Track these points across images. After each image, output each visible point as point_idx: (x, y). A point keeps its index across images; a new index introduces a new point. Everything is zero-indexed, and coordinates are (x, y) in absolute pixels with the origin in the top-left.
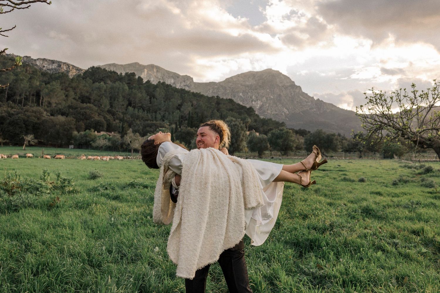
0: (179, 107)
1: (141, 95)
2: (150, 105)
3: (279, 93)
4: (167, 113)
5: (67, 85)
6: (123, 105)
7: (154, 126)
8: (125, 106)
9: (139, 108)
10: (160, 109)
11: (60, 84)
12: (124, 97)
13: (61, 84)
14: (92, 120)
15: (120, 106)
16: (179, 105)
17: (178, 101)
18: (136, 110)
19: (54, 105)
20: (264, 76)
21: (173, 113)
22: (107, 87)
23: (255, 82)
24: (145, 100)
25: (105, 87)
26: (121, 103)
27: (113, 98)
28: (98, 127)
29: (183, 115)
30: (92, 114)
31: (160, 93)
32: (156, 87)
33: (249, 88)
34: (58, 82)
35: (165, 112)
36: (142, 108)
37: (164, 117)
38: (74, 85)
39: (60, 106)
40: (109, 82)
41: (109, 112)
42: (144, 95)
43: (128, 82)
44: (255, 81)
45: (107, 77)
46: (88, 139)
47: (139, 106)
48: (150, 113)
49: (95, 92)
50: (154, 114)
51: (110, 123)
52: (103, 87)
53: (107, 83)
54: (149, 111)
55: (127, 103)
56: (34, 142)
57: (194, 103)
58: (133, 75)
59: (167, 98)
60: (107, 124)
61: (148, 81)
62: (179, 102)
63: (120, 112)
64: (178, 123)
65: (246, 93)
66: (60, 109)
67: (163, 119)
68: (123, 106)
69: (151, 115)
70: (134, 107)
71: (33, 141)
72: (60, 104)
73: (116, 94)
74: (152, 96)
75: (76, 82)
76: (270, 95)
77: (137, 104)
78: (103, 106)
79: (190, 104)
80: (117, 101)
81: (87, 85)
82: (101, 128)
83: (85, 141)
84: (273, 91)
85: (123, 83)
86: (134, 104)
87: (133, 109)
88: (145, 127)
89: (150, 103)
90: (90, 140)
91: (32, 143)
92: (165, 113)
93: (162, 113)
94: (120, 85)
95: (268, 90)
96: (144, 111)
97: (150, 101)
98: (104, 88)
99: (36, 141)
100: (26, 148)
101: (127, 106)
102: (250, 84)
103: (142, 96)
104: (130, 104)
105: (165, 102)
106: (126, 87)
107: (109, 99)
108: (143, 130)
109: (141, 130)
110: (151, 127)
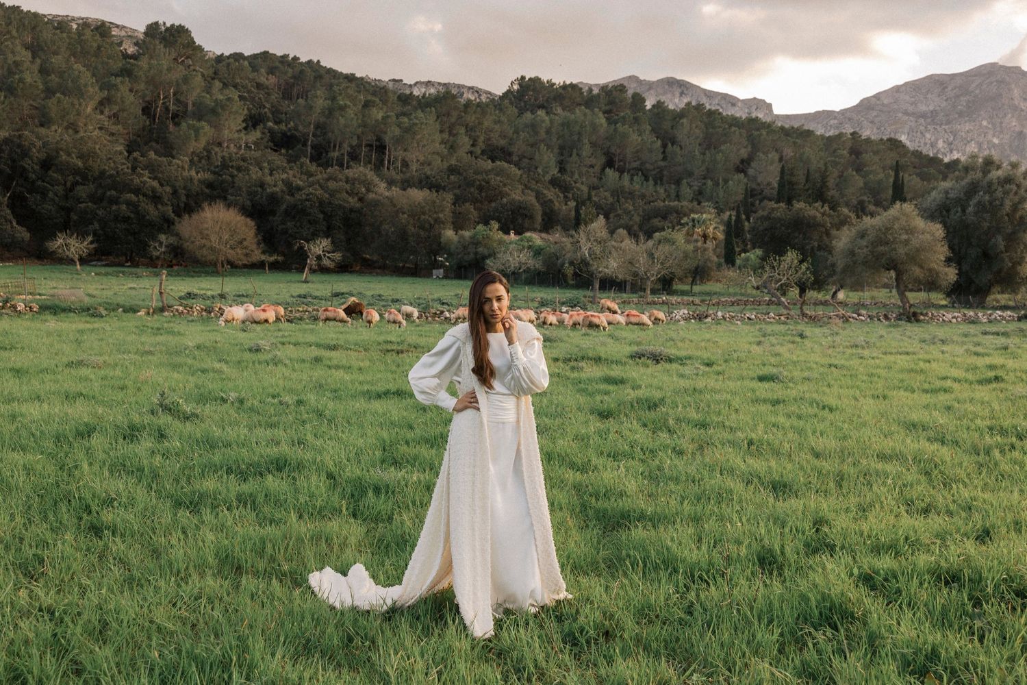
0: (742, 167)
1: (639, 139)
2: (662, 164)
3: (1017, 129)
4: (710, 183)
5: (453, 120)
6: (592, 166)
7: (675, 215)
8: (598, 168)
9: (632, 172)
10: (690, 174)
11: (435, 118)
12: (593, 145)
13: (438, 117)
14: (505, 200)
15: (584, 170)
16: (742, 161)
17: (739, 150)
18: (626, 176)
19: (414, 167)
20: (974, 85)
21: (726, 181)
22: (552, 121)
23: (944, 104)
24: (651, 151)
25: (548, 122)
26: (588, 162)
27: (566, 151)
28: (520, 221)
29: (754, 186)
30: (505, 185)
31: (690, 134)
32: (680, 115)
33: (929, 120)
34: (431, 112)
35: (703, 181)
36: (643, 174)
37: (700, 193)
38: (471, 119)
39: (428, 170)
40: (559, 110)
41: (554, 182)
42: (649, 137)
43: (607, 108)
44: (946, 100)
45: (555, 99)
46: (480, 249)
47: (633, 169)
48: (662, 184)
49: (522, 135)
50: (673, 186)
51: (552, 211)
52: (543, 121)
53: (555, 114)
54: (661, 180)
55: (603, 159)
56: (333, 261)
57: (784, 154)
58: (620, 90)
59: (710, 143)
60: (544, 214)
61: (659, 102)
62: (744, 153)
63: (582, 183)
64: (742, 209)
65: (919, 133)
66: (428, 177)
67: (699, 196)
68: (591, 170)
69: (666, 190)
70: (621, 171)
71: (328, 257)
72: (429, 165)
73: (576, 137)
74: (668, 140)
75: (475, 112)
76: (990, 137)
77: (630, 163)
78: (540, 170)
79: (774, 156)
80: (578, 155)
81: (503, 119)
82: (527, 223)
83: (472, 256)
84: (1001, 123)
85: (592, 111)
86: (621, 163)
87: (617, 174)
88: (647, 218)
89: (664, 159)
90: (486, 252)
91: (326, 262)
92: (705, 184)
93: (696, 185)
94: (585, 115)
95: (985, 123)
96: (647, 180)
97: (664, 152)
98: (544, 125)
99: (338, 256)
100: (312, 277)
101: (603, 169)
102: (931, 108)
103: (642, 140)
104: (610, 163)
105: (704, 154)
106: (602, 120)
107: (556, 150)
108: (641, 227)
109: (636, 228)
110: (664, 218)
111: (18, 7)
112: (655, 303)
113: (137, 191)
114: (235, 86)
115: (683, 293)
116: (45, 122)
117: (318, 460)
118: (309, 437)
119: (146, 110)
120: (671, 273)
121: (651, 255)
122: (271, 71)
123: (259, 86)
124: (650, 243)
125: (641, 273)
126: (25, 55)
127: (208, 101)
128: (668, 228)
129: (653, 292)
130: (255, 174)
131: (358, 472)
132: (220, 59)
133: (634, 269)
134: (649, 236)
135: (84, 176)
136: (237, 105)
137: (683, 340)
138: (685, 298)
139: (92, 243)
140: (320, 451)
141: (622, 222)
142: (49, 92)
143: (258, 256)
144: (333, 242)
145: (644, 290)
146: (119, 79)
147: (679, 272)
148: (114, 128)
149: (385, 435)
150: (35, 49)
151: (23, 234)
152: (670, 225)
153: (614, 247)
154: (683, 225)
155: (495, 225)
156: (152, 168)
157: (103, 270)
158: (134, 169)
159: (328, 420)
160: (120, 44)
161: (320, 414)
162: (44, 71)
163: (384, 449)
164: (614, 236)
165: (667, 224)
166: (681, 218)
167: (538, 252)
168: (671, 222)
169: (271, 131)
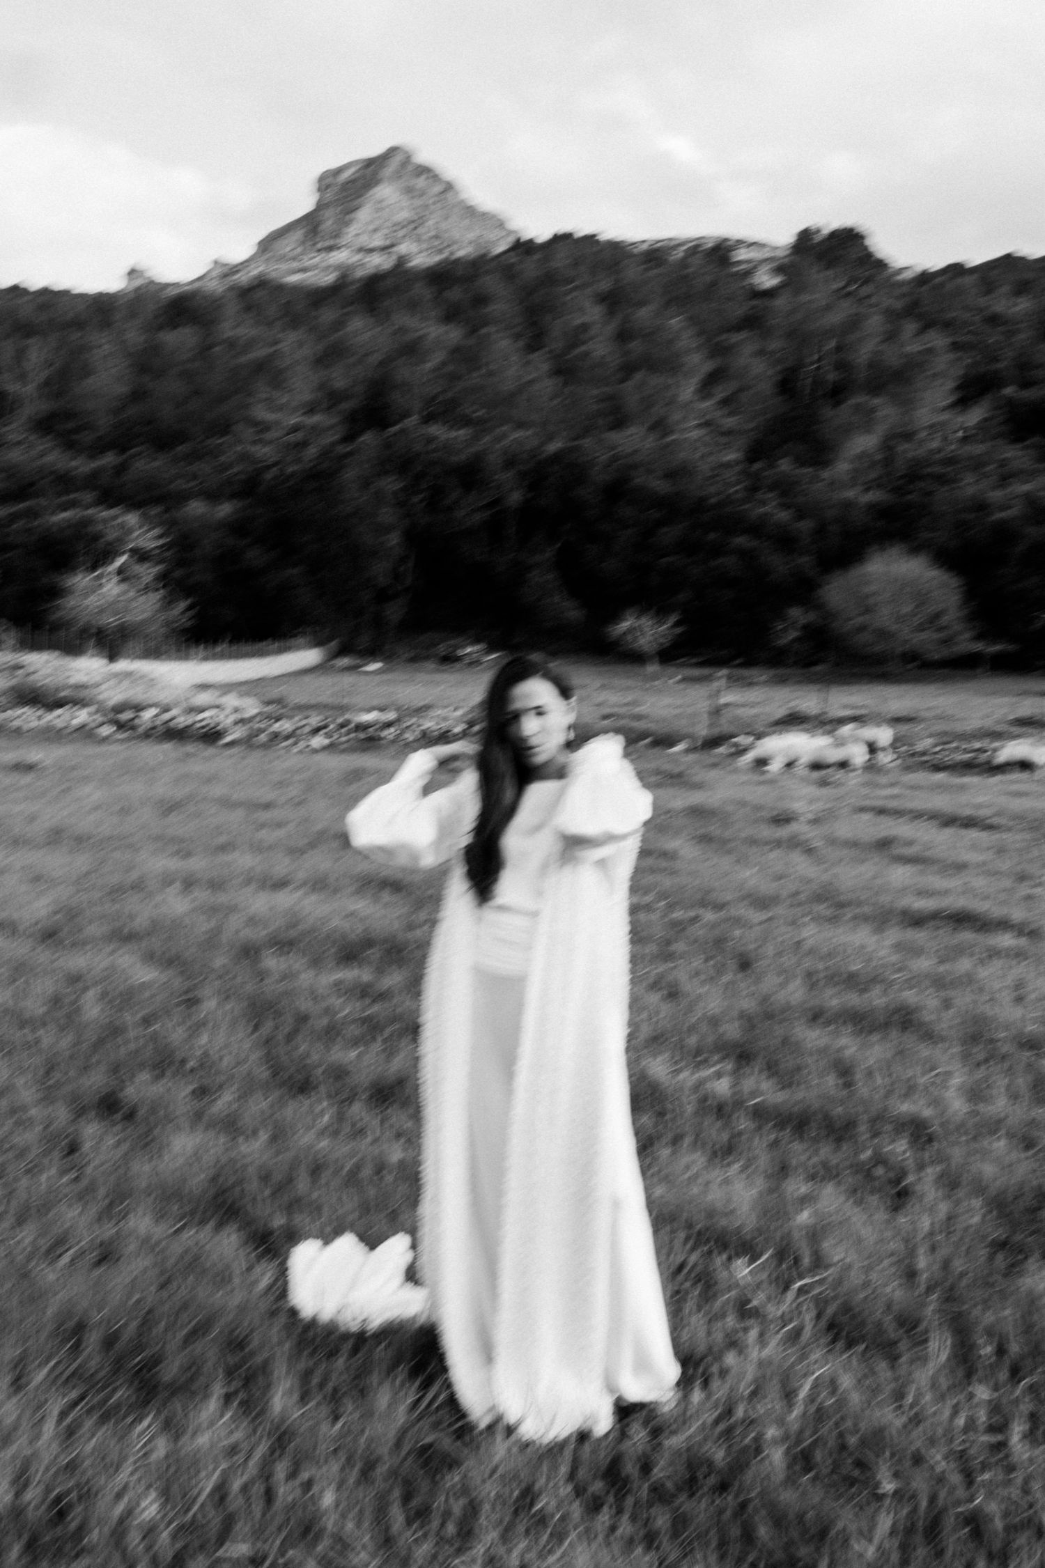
111: (594, 236)
113: (756, 529)
114: (947, 325)
116: (619, 421)
119: (787, 385)
122: (1022, 288)
123: (994, 320)
126: (593, 313)
127: (892, 357)
130: (970, 486)
132: (925, 278)
135: (670, 507)
136: (943, 361)
139: (677, 624)
142: (628, 369)
143: (966, 644)
146: (743, 335)
148: (730, 422)
150: (613, 301)
151: (572, 612)
156: (785, 488)
157: (697, 672)
158: (754, 489)
160: (748, 273)
162: (623, 336)
169: (1010, 402)
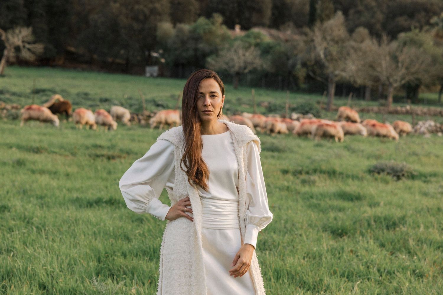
7: (423, 13)
28: (247, 14)
46: (201, 46)
51: (284, 4)
56: (33, 53)
60: (275, 7)
71: (29, 50)
82: (255, 18)
83: (191, 53)
91: (25, 54)
99: (39, 48)
100: (9, 71)
108: (384, 26)
109: (378, 26)
110: (411, 15)
112: (396, 112)
115: (430, 102)
117: (29, 269)
118: (18, 245)
120: (418, 79)
121: (395, 58)
124: (394, 45)
125: (383, 78)
128: (415, 27)
129: (397, 100)
131: (72, 283)
133: (375, 74)
134: (393, 36)
137: (428, 155)
138: (433, 108)
140: (30, 259)
141: (363, 19)
144: (34, 33)
145: (385, 97)
147: (426, 78)
149: (100, 246)
152: (417, 24)
153: (353, 48)
154: (432, 25)
155: (219, 18)
159: (37, 228)
161: (28, 221)
163: (99, 261)
164: (354, 35)
165: (414, 23)
166: (430, 17)
167: (266, 50)
168: (419, 21)
